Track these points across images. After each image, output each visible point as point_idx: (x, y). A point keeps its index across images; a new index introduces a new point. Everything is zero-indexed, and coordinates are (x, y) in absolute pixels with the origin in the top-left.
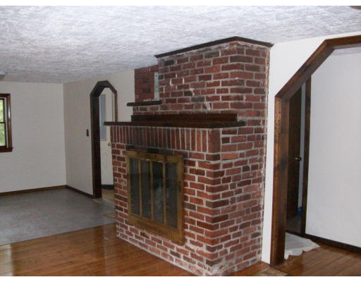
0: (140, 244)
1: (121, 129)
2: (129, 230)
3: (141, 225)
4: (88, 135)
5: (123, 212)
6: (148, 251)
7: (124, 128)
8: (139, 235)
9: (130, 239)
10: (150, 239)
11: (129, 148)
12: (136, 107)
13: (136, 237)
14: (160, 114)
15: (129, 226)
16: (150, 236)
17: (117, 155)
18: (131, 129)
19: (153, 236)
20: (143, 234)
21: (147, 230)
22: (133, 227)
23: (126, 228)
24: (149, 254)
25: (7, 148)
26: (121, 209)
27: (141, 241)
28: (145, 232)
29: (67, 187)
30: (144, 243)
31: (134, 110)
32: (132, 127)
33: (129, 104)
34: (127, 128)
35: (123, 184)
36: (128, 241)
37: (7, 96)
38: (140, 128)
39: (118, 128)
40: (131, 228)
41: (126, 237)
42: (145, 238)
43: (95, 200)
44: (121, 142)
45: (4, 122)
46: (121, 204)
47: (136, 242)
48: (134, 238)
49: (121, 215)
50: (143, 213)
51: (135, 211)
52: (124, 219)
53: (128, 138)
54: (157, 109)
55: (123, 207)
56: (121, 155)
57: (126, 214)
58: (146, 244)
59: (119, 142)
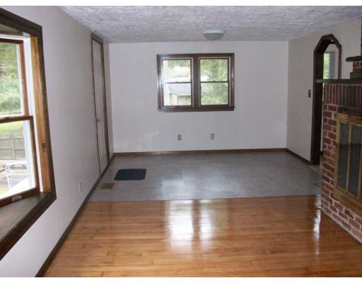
0: (343, 222)
1: (334, 88)
2: (333, 205)
3: (346, 201)
4: (310, 96)
5: (329, 184)
6: (351, 232)
7: (337, 86)
8: (343, 212)
9: (334, 215)
10: (354, 219)
11: (341, 110)
12: (356, 62)
13: (340, 214)
15: (334, 201)
16: (355, 216)
17: (328, 118)
18: (344, 87)
19: (358, 217)
20: (347, 212)
21: (352, 209)
22: (338, 202)
23: (331, 202)
24: (350, 235)
25: (229, 107)
26: (328, 180)
27: (345, 220)
28: (350, 210)
29: (286, 150)
30: (347, 222)
31: (354, 66)
32: (346, 85)
33: (348, 59)
34: (341, 86)
35: (332, 152)
36: (331, 216)
37: (232, 55)
38: (355, 87)
39: (331, 87)
40: (335, 203)
41: (330, 212)
42: (349, 218)
44: (334, 103)
45: (228, 82)
46: (329, 174)
47: (339, 219)
48: (338, 214)
49: (328, 186)
50: (349, 187)
51: (341, 184)
52: (330, 192)
53: (340, 98)
55: (330, 178)
56: (333, 118)
57: (332, 186)
58: (350, 225)
59: (331, 102)
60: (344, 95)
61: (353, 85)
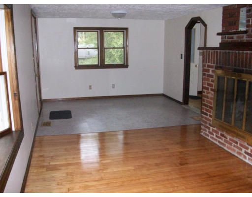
0: (219, 142)
1: (212, 53)
2: (211, 131)
3: (221, 128)
4: (181, 58)
5: (208, 117)
6: (225, 148)
7: (214, 52)
8: (219, 135)
9: (211, 137)
10: (228, 139)
11: (217, 68)
12: (224, 36)
13: (217, 136)
14: (245, 41)
15: (211, 128)
16: (229, 137)
17: (207, 73)
18: (220, 52)
19: (231, 137)
20: (222, 135)
21: (226, 132)
22: (215, 129)
23: (209, 129)
24: (226, 150)
25: (125, 66)
26: (206, 114)
27: (220, 140)
28: (224, 133)
29: (163, 95)
30: (223, 142)
31: (222, 38)
32: (222, 51)
33: (218, 34)
34: (217, 52)
35: (210, 95)
36: (209, 138)
37: (127, 29)
38: (229, 52)
39: (209, 52)
40: (213, 130)
41: (208, 136)
42: (224, 138)
43: (184, 106)
44: (211, 63)
45: (124, 48)
46: (207, 110)
47: (216, 140)
48: (214, 137)
49: (206, 118)
50: (224, 119)
51: (218, 116)
52: (208, 122)
53: (217, 60)
54: (243, 37)
55: (208, 113)
56: (211, 73)
57: (210, 118)
58: (224, 143)
59: (209, 62)
60: (220, 58)
61: (228, 51)
